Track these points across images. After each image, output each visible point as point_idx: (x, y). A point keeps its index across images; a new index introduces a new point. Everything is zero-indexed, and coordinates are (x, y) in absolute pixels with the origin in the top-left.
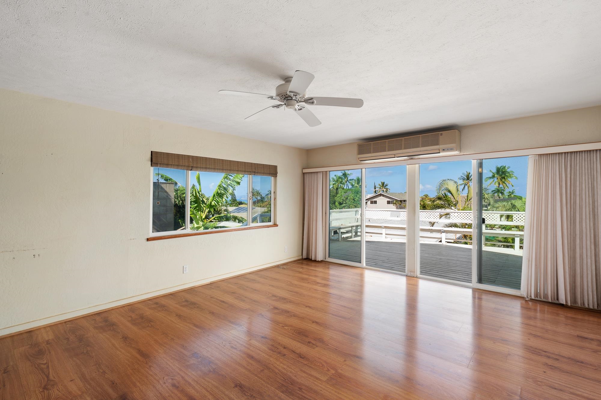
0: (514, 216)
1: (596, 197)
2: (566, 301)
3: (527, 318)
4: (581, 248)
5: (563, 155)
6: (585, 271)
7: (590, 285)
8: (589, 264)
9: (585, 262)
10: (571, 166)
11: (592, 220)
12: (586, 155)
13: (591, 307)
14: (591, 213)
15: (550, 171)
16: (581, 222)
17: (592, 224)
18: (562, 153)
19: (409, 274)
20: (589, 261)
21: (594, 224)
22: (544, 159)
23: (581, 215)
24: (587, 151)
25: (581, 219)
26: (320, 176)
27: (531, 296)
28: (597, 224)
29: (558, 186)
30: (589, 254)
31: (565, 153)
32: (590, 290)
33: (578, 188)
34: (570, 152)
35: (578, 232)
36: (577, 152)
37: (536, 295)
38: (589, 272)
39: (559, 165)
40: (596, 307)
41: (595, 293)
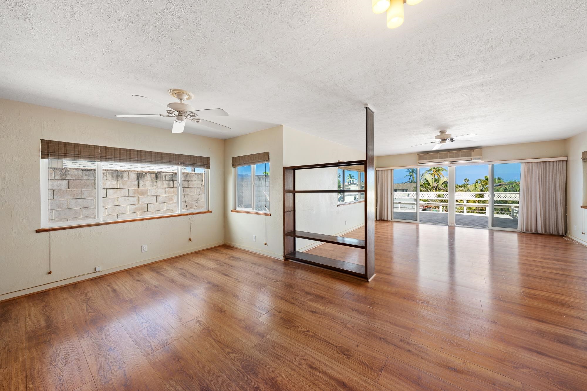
0: (484, 195)
1: (556, 182)
2: (542, 232)
3: (520, 241)
4: (549, 206)
5: (540, 163)
6: (551, 217)
7: (553, 223)
8: (553, 214)
9: (551, 213)
10: (544, 168)
11: (554, 193)
12: (548, 164)
13: (554, 233)
14: (554, 190)
15: (533, 171)
16: (549, 194)
17: (554, 195)
18: (539, 162)
19: (450, 225)
20: (553, 212)
21: (555, 195)
22: (530, 165)
23: (549, 191)
24: (552, 161)
25: (549, 193)
26: (389, 172)
27: (523, 231)
28: (556, 195)
29: (537, 178)
30: (553, 209)
31: (541, 162)
32: (553, 226)
33: (547, 179)
34: (544, 162)
35: (547, 199)
36: (547, 162)
37: (527, 230)
38: (553, 217)
39: (538, 167)
40: (556, 233)
41: (556, 227)
